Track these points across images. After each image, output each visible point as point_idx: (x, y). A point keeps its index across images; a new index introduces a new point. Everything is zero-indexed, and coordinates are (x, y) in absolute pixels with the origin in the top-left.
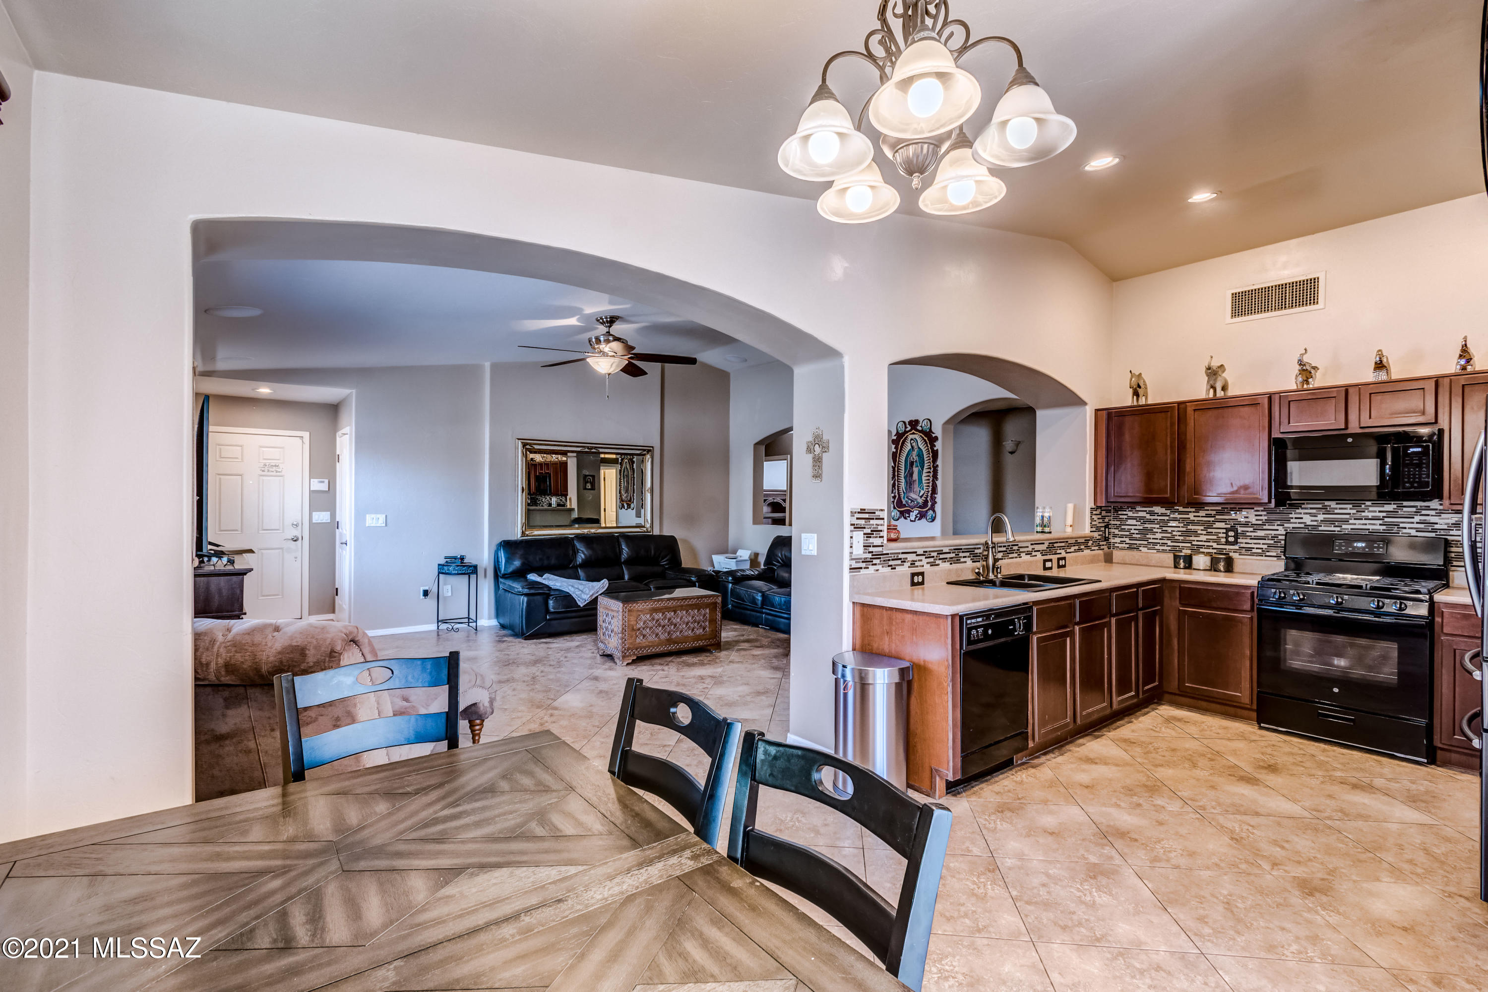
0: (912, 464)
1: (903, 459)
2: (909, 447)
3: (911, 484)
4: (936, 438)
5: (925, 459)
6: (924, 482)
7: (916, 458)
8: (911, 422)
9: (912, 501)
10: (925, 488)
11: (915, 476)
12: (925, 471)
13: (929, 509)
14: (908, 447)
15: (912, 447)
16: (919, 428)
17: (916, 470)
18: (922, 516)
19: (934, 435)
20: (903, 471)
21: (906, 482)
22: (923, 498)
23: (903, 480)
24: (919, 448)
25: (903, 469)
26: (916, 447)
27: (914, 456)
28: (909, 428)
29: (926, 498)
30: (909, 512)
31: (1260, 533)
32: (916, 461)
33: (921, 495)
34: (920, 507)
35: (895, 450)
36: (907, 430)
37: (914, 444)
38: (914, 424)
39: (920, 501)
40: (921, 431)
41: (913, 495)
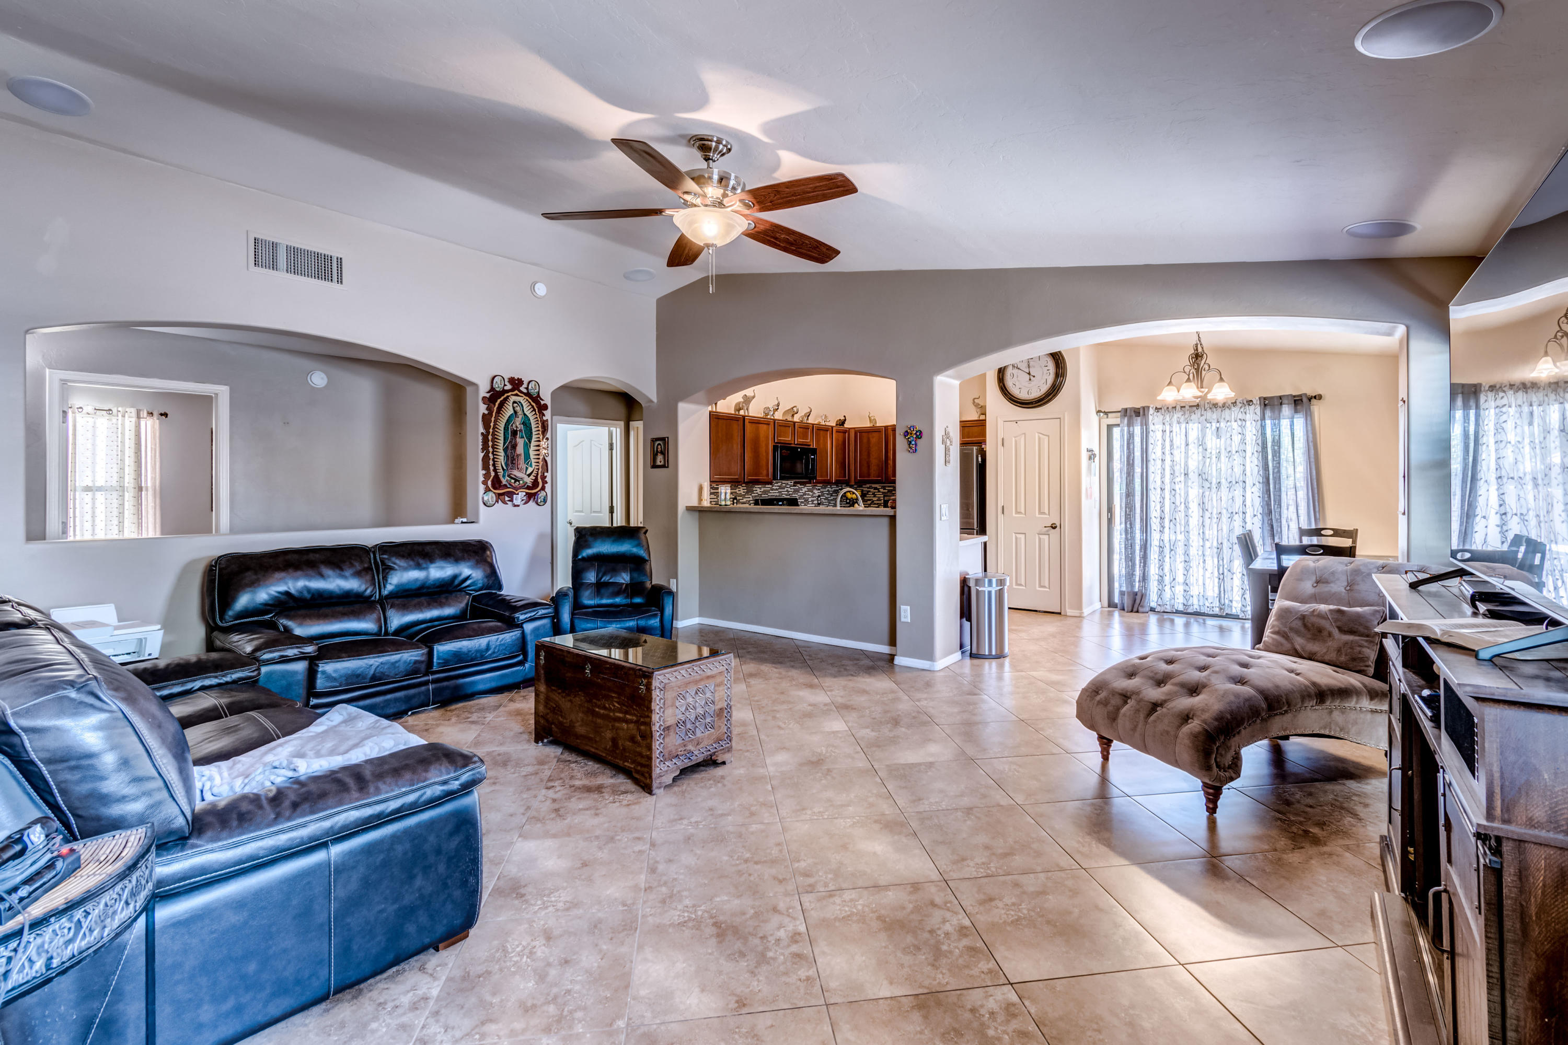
0: (514, 433)
1: (502, 425)
2: (511, 411)
3: (513, 459)
4: (545, 407)
5: (534, 430)
6: (532, 457)
7: (520, 427)
8: (512, 380)
9: (516, 480)
10: (534, 464)
11: (520, 449)
12: (533, 443)
13: (540, 491)
14: (509, 411)
15: (515, 412)
16: (522, 389)
17: (520, 442)
18: (530, 497)
19: (542, 403)
20: (502, 442)
21: (507, 456)
22: (532, 477)
23: (502, 453)
24: (525, 414)
25: (502, 438)
26: (520, 413)
27: (518, 423)
28: (509, 387)
29: (536, 477)
30: (510, 495)
31: (745, 500)
32: (521, 431)
33: (528, 472)
34: (528, 488)
35: (486, 412)
36: (506, 388)
37: (518, 409)
38: (516, 383)
39: (529, 481)
40: (528, 394)
41: (516, 473)
